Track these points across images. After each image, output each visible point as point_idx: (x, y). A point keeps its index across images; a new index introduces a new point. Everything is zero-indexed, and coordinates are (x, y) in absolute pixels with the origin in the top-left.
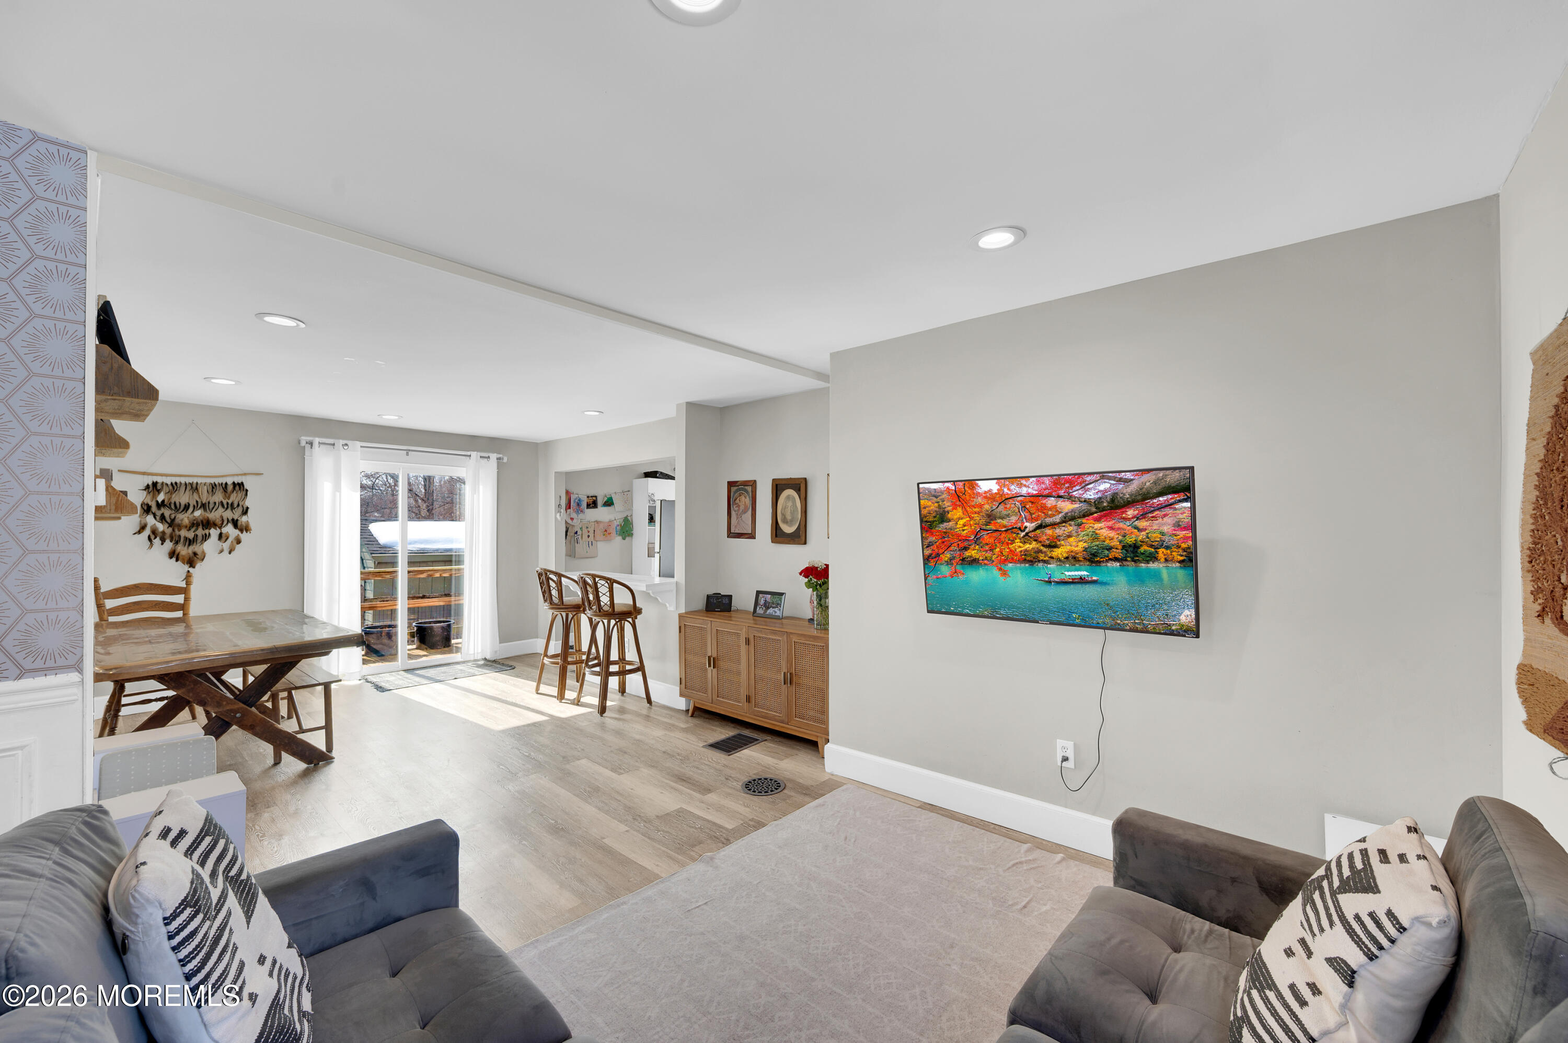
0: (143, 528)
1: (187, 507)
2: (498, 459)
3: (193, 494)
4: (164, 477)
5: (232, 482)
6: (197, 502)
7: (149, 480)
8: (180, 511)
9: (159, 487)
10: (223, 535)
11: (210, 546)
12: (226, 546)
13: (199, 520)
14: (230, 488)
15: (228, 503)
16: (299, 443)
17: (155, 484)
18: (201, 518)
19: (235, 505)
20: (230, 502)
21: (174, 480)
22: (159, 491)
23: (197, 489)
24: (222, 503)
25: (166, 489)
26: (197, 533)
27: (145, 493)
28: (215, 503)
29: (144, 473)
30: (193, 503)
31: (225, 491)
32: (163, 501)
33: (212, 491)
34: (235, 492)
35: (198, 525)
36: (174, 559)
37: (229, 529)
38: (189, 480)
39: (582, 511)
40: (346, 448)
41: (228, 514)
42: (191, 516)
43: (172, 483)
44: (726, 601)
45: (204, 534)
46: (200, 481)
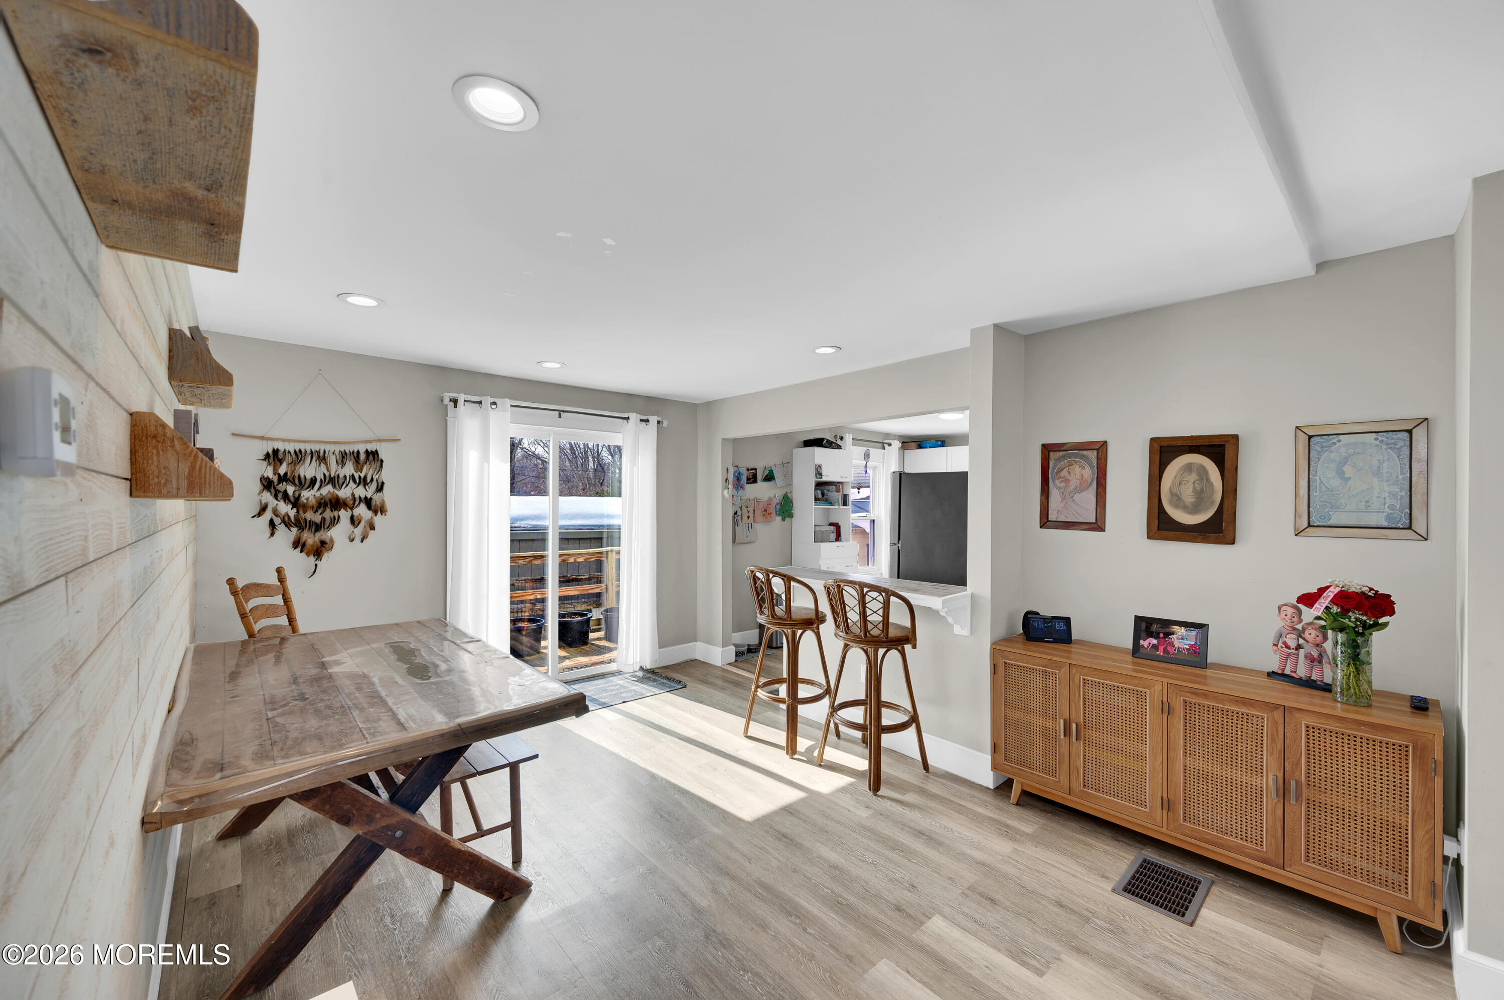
0: (263, 509)
1: (313, 481)
2: (659, 422)
3: (320, 465)
4: (286, 443)
5: (364, 450)
6: (324, 475)
7: (269, 447)
8: (305, 487)
9: (280, 456)
10: (355, 518)
11: (339, 533)
12: (358, 531)
13: (327, 499)
14: (362, 457)
15: (360, 477)
16: (442, 401)
17: (276, 452)
18: (329, 496)
19: (369, 480)
20: (362, 475)
21: (297, 446)
22: (281, 462)
23: (324, 458)
24: (353, 477)
25: (288, 459)
26: (324, 515)
27: (265, 463)
28: (345, 477)
29: (262, 438)
30: (320, 477)
31: (357, 461)
32: (286, 474)
33: (342, 461)
34: (368, 463)
35: (325, 505)
36: (299, 549)
37: (362, 511)
38: (315, 447)
39: (741, 487)
40: (494, 407)
41: (360, 492)
42: (318, 494)
43: (295, 451)
44: (1061, 626)
45: (332, 516)
46: (328, 448)
